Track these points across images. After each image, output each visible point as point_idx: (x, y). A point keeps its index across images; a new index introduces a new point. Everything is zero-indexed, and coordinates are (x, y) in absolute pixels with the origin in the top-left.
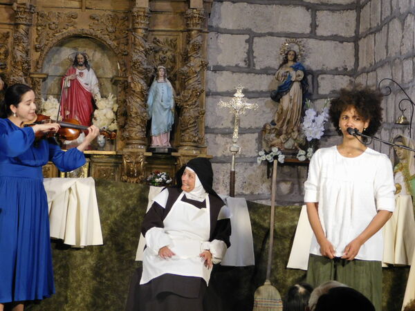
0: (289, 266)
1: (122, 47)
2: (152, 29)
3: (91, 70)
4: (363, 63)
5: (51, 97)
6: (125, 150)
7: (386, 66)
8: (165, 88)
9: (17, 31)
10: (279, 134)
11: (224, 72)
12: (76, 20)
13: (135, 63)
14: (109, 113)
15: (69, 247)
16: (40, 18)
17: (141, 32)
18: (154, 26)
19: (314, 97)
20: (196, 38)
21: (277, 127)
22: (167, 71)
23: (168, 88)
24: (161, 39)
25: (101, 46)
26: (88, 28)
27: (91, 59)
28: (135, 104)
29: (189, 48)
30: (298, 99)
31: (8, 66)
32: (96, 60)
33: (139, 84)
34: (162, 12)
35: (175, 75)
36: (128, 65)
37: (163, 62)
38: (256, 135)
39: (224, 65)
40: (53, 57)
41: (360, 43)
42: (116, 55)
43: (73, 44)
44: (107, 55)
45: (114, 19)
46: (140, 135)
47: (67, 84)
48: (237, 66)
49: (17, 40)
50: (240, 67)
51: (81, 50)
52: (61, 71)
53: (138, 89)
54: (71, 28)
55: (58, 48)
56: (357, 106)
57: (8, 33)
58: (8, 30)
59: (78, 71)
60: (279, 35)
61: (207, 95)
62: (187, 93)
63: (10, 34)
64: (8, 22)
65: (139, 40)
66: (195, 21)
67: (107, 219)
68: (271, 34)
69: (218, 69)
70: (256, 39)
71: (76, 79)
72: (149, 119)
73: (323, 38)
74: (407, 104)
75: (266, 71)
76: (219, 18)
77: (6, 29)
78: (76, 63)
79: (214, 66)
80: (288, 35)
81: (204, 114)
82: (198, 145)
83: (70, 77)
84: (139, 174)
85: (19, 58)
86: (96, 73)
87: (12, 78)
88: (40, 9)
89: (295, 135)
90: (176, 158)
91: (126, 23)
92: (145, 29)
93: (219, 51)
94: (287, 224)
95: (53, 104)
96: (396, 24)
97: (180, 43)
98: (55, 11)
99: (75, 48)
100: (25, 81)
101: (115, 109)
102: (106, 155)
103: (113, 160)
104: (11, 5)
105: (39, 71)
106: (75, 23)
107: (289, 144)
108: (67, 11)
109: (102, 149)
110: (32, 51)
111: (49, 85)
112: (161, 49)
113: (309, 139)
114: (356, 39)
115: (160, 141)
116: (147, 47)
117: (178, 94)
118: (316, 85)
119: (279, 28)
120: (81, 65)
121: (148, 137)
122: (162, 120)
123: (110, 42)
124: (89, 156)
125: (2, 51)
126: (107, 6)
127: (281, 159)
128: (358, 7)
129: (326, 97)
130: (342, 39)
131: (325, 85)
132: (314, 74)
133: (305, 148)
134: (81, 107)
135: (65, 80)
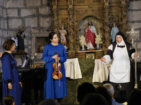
1: (102, 18)
2: (111, 12)
3: (94, 26)
5: (82, 36)
8: (116, 30)
9: (69, 17)
11: (135, 23)
12: (88, 12)
13: (106, 23)
14: (100, 39)
16: (77, 12)
18: (111, 11)
20: (124, 13)
23: (117, 29)
24: (114, 15)
25: (97, 19)
26: (91, 14)
27: (94, 23)
28: (107, 35)
29: (122, 16)
31: (68, 27)
32: (95, 23)
33: (108, 29)
34: (113, 6)
35: (119, 25)
36: (104, 24)
37: (115, 22)
39: (135, 21)
40: (82, 23)
42: (101, 21)
43: (88, 19)
44: (99, 22)
45: (99, 10)
46: (109, 44)
47: (86, 31)
48: (139, 20)
49: (70, 19)
50: (140, 21)
51: (90, 20)
52: (85, 27)
53: (107, 31)
54: (86, 14)
55: (83, 20)
57: (67, 17)
58: (68, 17)
59: (90, 27)
62: (122, 30)
63: (68, 18)
64: (67, 14)
65: (107, 16)
66: (123, 8)
67: (83, 70)
69: (133, 22)
71: (89, 29)
72: (112, 39)
76: (132, 6)
77: (67, 16)
78: (89, 25)
79: (132, 21)
81: (128, 36)
83: (87, 29)
85: (71, 25)
86: (95, 27)
87: (69, 31)
88: (76, 9)
91: (103, 11)
92: (108, 12)
93: (133, 16)
95: (83, 38)
97: (120, 15)
98: (81, 10)
100: (73, 31)
101: (102, 37)
102: (100, 51)
104: (67, 9)
105: (78, 28)
106: (87, 13)
108: (85, 9)
109: (99, 50)
111: (82, 32)
112: (114, 18)
116: (109, 17)
120: (90, 25)
123: (98, 17)
124: (94, 52)
125: (66, 23)
126: (97, 6)
134: (91, 37)
135: (86, 30)
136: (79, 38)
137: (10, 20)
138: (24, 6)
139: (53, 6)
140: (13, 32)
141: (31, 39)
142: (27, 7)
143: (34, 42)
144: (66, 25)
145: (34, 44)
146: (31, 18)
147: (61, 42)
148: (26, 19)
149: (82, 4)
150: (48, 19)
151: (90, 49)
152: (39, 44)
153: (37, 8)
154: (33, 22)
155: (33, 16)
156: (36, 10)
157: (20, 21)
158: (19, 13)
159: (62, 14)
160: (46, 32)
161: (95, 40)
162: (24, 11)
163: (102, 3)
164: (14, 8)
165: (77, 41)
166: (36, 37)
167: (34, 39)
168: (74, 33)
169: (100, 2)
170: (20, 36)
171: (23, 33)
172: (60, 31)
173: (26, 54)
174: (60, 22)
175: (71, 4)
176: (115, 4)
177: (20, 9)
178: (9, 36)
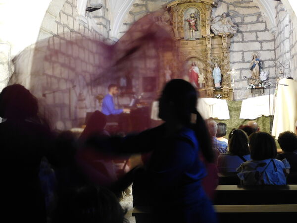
0: (240, 118)
1: (205, 59)
2: (213, 53)
3: (197, 67)
4: (277, 57)
6: (207, 89)
8: (218, 70)
11: (236, 63)
13: (208, 63)
17: (209, 54)
19: (263, 68)
20: (226, 55)
21: (253, 78)
22: (218, 65)
24: (216, 56)
25: (199, 59)
26: (195, 55)
28: (209, 75)
29: (224, 57)
30: (258, 69)
31: (173, 68)
32: (198, 64)
33: (210, 69)
34: (215, 48)
35: (221, 66)
36: (207, 65)
39: (236, 61)
41: (276, 51)
43: (191, 60)
44: (202, 63)
45: (202, 51)
46: (211, 84)
48: (240, 61)
53: (210, 71)
54: (190, 56)
55: (187, 61)
60: (251, 51)
62: (224, 71)
65: (209, 57)
66: (225, 49)
68: (249, 51)
69: (234, 63)
70: (244, 53)
71: (193, 70)
72: (214, 79)
73: (264, 51)
74: (282, 68)
75: (248, 62)
76: (233, 48)
78: (192, 65)
80: (254, 51)
82: (229, 85)
83: (191, 69)
87: (174, 71)
89: (258, 80)
90: (222, 90)
91: (205, 52)
93: (234, 57)
94: (239, 106)
97: (221, 56)
98: (185, 51)
103: (204, 92)
105: (182, 68)
106: (191, 54)
107: (256, 83)
108: (188, 51)
112: (216, 59)
113: (262, 81)
114: (274, 50)
116: (212, 58)
118: (264, 65)
119: (251, 49)
120: (194, 66)
122: (217, 79)
123: (201, 58)
126: (200, 48)
127: (254, 87)
128: (274, 40)
129: (266, 68)
130: (270, 50)
131: (266, 64)
132: (263, 61)
133: (261, 83)
141: (138, 79)
143: (142, 82)
144: (171, 65)
145: (142, 84)
149: (186, 46)
150: (154, 61)
160: (153, 72)
161: (198, 80)
163: (204, 44)
166: (143, 77)
167: (141, 79)
173: (133, 93)
176: (216, 46)
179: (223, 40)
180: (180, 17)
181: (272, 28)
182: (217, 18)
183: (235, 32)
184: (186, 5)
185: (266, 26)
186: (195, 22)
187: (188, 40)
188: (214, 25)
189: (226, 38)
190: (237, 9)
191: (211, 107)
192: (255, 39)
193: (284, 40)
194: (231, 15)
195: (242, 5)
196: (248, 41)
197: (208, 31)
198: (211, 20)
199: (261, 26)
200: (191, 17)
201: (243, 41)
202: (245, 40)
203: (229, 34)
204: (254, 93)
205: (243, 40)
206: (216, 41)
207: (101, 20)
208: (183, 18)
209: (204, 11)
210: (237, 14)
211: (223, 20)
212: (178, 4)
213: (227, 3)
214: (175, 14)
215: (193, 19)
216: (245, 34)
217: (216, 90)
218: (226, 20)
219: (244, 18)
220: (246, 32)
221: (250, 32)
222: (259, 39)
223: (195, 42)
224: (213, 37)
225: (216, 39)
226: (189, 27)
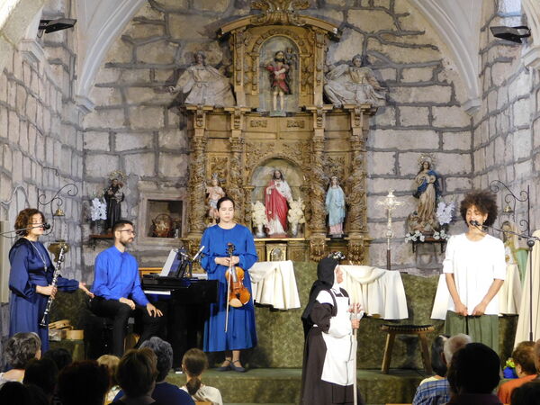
1: (306, 165)
2: (327, 151)
3: (285, 181)
4: (478, 168)
6: (311, 237)
7: (494, 171)
8: (338, 193)
9: (232, 157)
10: (420, 221)
11: (379, 179)
12: (273, 147)
13: (316, 176)
15: (277, 310)
16: (248, 147)
17: (319, 154)
18: (328, 149)
19: (443, 194)
20: (358, 156)
21: (418, 216)
22: (339, 180)
24: (334, 158)
25: (292, 164)
26: (282, 152)
28: (317, 205)
29: (354, 163)
30: (432, 196)
31: (228, 182)
32: (288, 174)
33: (319, 190)
34: (333, 139)
35: (344, 183)
36: (311, 178)
37: (335, 174)
38: (404, 222)
39: (378, 174)
40: (258, 174)
41: (475, 154)
42: (302, 170)
43: (270, 164)
44: (298, 172)
45: (300, 145)
47: (269, 192)
48: (388, 174)
49: (233, 163)
50: (390, 175)
51: (277, 168)
52: (264, 183)
53: (319, 194)
54: (270, 153)
55: (262, 167)
56: (477, 204)
57: (227, 158)
59: (276, 183)
60: (416, 151)
61: (367, 196)
62: (353, 195)
64: (226, 150)
65: (318, 159)
66: (357, 144)
67: (302, 289)
68: (411, 151)
69: (374, 177)
70: (400, 155)
71: (275, 188)
72: (327, 214)
73: (447, 152)
74: (510, 198)
75: (409, 177)
76: (374, 141)
77: (225, 156)
78: (275, 177)
79: (371, 175)
80: (423, 151)
81: (366, 209)
82: (363, 231)
83: (270, 188)
84: (322, 253)
85: (235, 176)
87: (230, 190)
88: (248, 141)
89: (431, 221)
90: (347, 241)
91: (308, 148)
92: (322, 151)
93: (374, 164)
96: (500, 141)
97: (347, 160)
98: (259, 142)
99: (273, 167)
102: (298, 241)
103: (303, 244)
104: (228, 139)
105: (249, 184)
107: (427, 228)
108: (267, 141)
109: (296, 237)
110: (244, 170)
111: (257, 193)
112: (333, 165)
113: (442, 224)
114: (471, 152)
115: (336, 230)
116: (324, 164)
117: (347, 196)
118: (445, 185)
119: (416, 146)
120: (278, 179)
121: (327, 227)
122: (336, 215)
123: (298, 162)
124: (285, 242)
125: (223, 171)
126: (295, 136)
127: (422, 239)
128: (471, 129)
129: (452, 193)
130: (462, 152)
131: (451, 185)
132: (443, 178)
133: (438, 230)
134: (279, 208)
135: (267, 189)
136: (250, 207)
137: (89, 157)
138: (124, 127)
139: (196, 130)
140: (96, 185)
141: (137, 204)
142: (130, 129)
143: (145, 212)
144: (223, 175)
145: (145, 217)
146: (139, 155)
147: (210, 214)
148: (127, 157)
149: (261, 129)
150: (179, 160)
151: (276, 235)
152: (154, 216)
153: (154, 132)
154: (143, 165)
155: (145, 150)
156: (151, 138)
157: (114, 160)
158: (112, 143)
159: (215, 149)
160: (174, 189)
161: (287, 214)
162: (125, 138)
163: (307, 128)
164: (100, 130)
165: (246, 213)
166: (149, 200)
167: (144, 204)
168: (241, 195)
169: (303, 127)
170: (113, 196)
171: (120, 190)
172: (210, 189)
174: (209, 168)
175: (237, 129)
176: (336, 135)
177: (115, 133)
178: (85, 194)
179: (353, 122)
180: (249, 59)
181: (469, 100)
182: (340, 67)
183: (382, 103)
184: (265, 29)
185: (453, 95)
186: (286, 73)
187: (266, 115)
188: (332, 82)
189: (362, 117)
190: (385, 49)
191: (364, 287)
192: (427, 123)
193: (511, 132)
194: (371, 61)
195: (398, 40)
196: (411, 128)
197: (318, 98)
198: (326, 70)
199: (443, 94)
200: (276, 60)
201: (398, 126)
202: (402, 124)
203: (367, 107)
204: (420, 252)
205: (398, 123)
206: (335, 123)
207: (60, 53)
208: (258, 61)
209: (308, 48)
210: (385, 62)
211: (354, 74)
212: (248, 27)
213: (364, 34)
214: (241, 51)
215: (280, 64)
216: (403, 110)
217: (333, 242)
218: (361, 73)
219: (401, 71)
220: (407, 104)
221: (415, 104)
222: (435, 124)
223: (284, 122)
224: (329, 113)
225: (335, 118)
226: (269, 83)
